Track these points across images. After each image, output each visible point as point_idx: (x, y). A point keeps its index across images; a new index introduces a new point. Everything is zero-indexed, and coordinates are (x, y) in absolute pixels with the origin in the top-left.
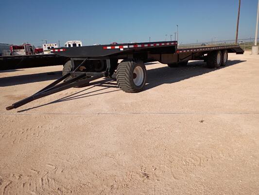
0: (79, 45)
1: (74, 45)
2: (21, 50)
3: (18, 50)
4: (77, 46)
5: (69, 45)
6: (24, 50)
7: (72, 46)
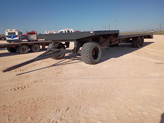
0: (71, 31)
1: (68, 31)
2: (33, 35)
3: (31, 35)
4: (70, 32)
5: (65, 32)
6: (36, 35)
7: (67, 32)
